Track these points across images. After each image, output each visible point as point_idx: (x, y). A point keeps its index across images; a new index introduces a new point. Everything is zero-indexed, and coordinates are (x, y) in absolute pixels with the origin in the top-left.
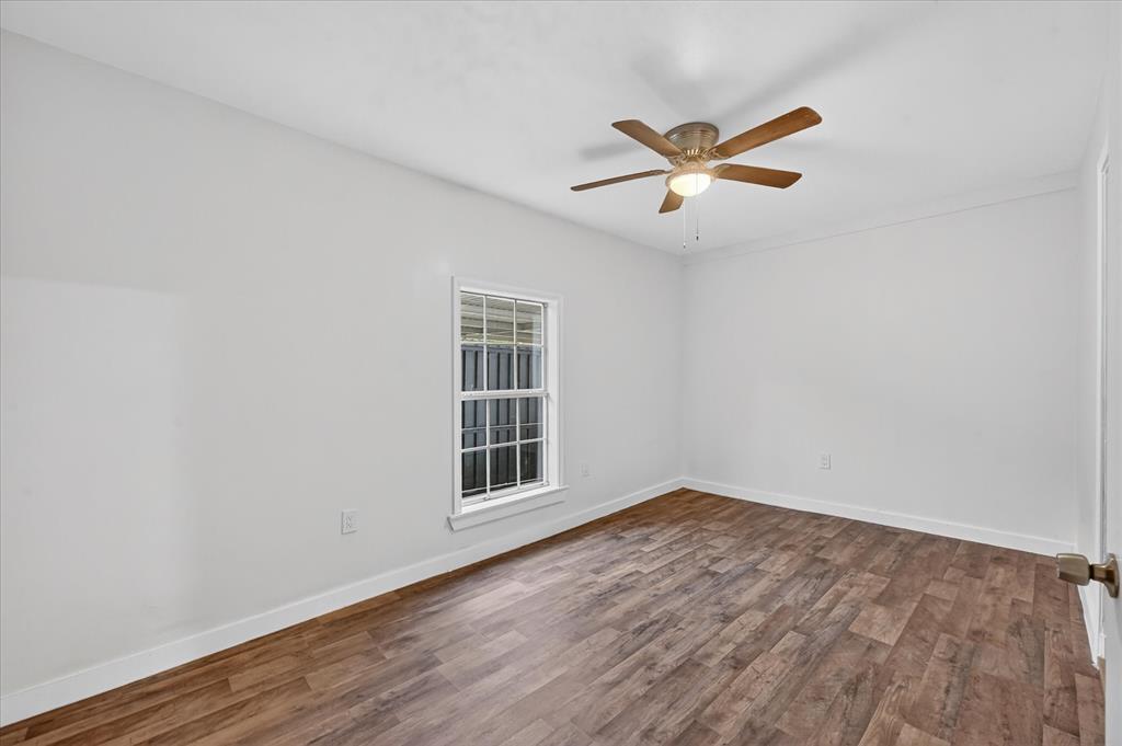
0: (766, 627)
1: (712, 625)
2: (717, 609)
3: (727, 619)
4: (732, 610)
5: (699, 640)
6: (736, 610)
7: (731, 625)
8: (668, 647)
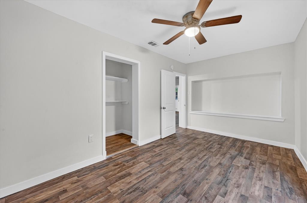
0: (171, 166)
1: (186, 168)
2: (184, 173)
3: (181, 169)
4: (179, 172)
5: (189, 163)
6: (178, 172)
7: (180, 167)
8: (196, 162)
